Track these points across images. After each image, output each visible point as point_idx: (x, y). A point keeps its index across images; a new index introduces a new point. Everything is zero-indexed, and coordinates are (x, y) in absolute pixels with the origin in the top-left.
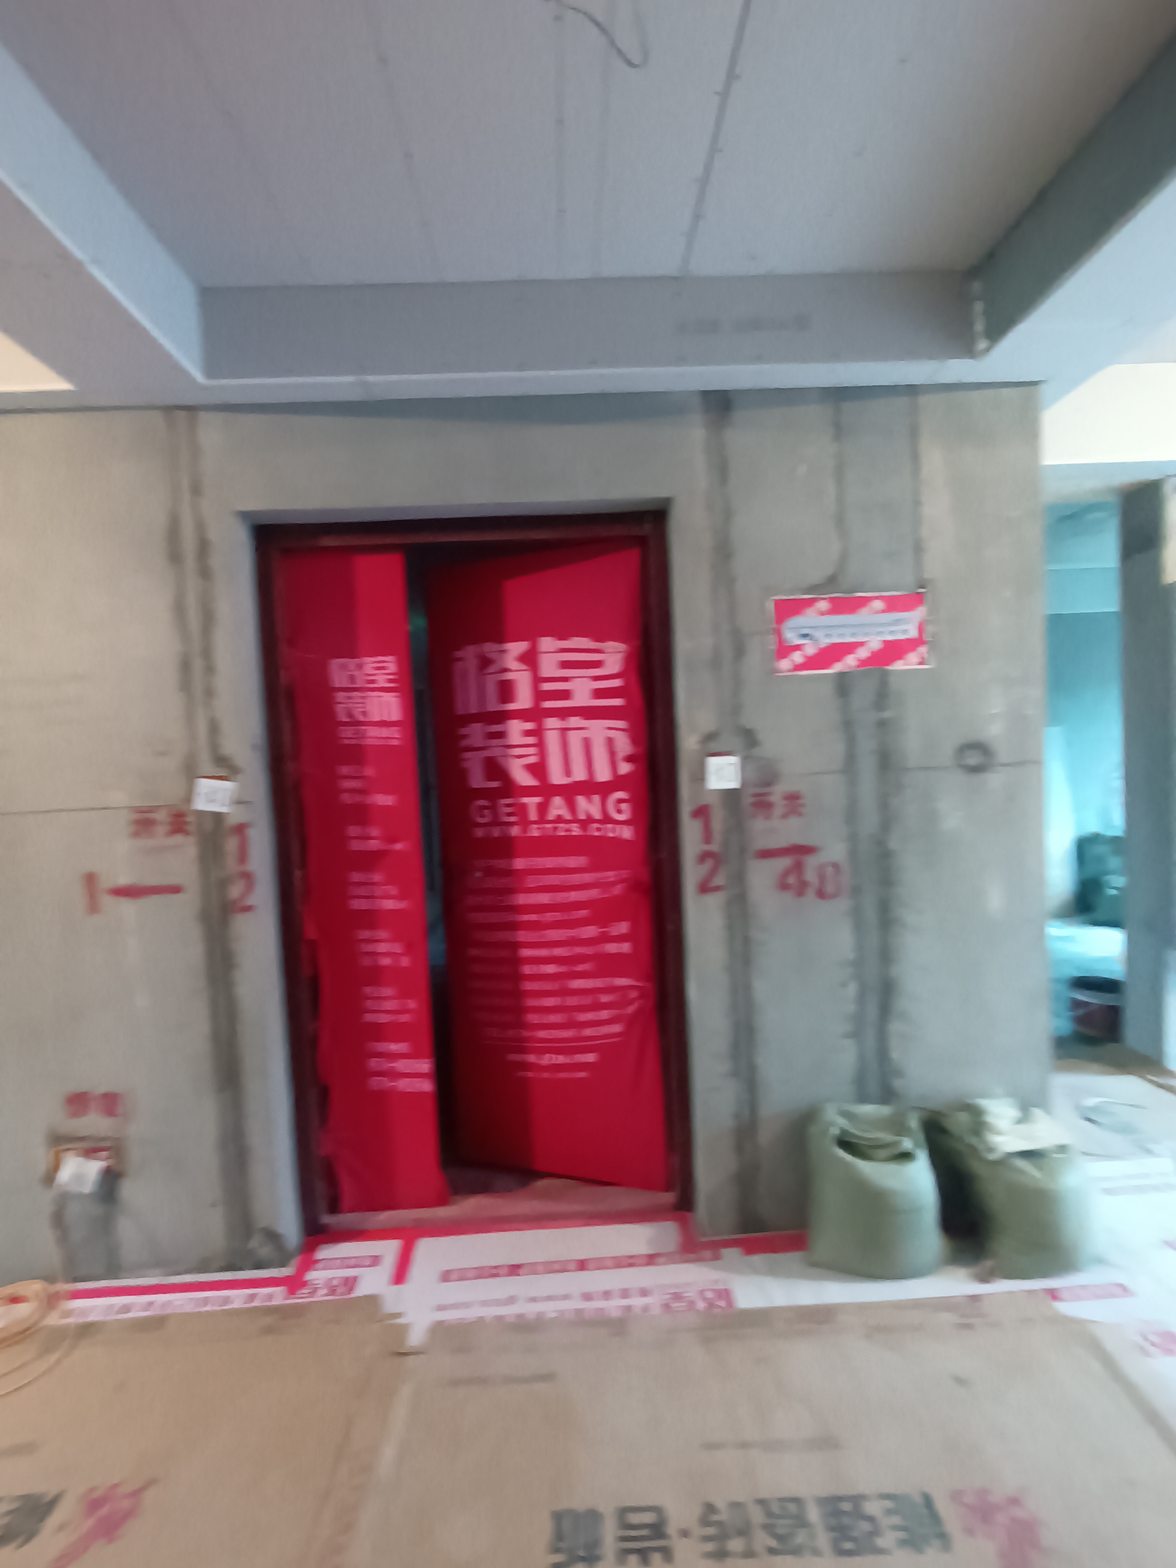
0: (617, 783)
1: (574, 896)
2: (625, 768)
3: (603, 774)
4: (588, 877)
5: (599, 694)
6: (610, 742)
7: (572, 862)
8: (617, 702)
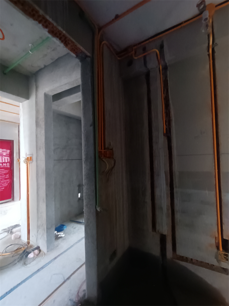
0: (8, 162)
1: (2, 173)
2: (9, 161)
3: (6, 161)
4: (4, 171)
5: (6, 154)
6: (7, 159)
7: (2, 170)
8: (9, 155)
